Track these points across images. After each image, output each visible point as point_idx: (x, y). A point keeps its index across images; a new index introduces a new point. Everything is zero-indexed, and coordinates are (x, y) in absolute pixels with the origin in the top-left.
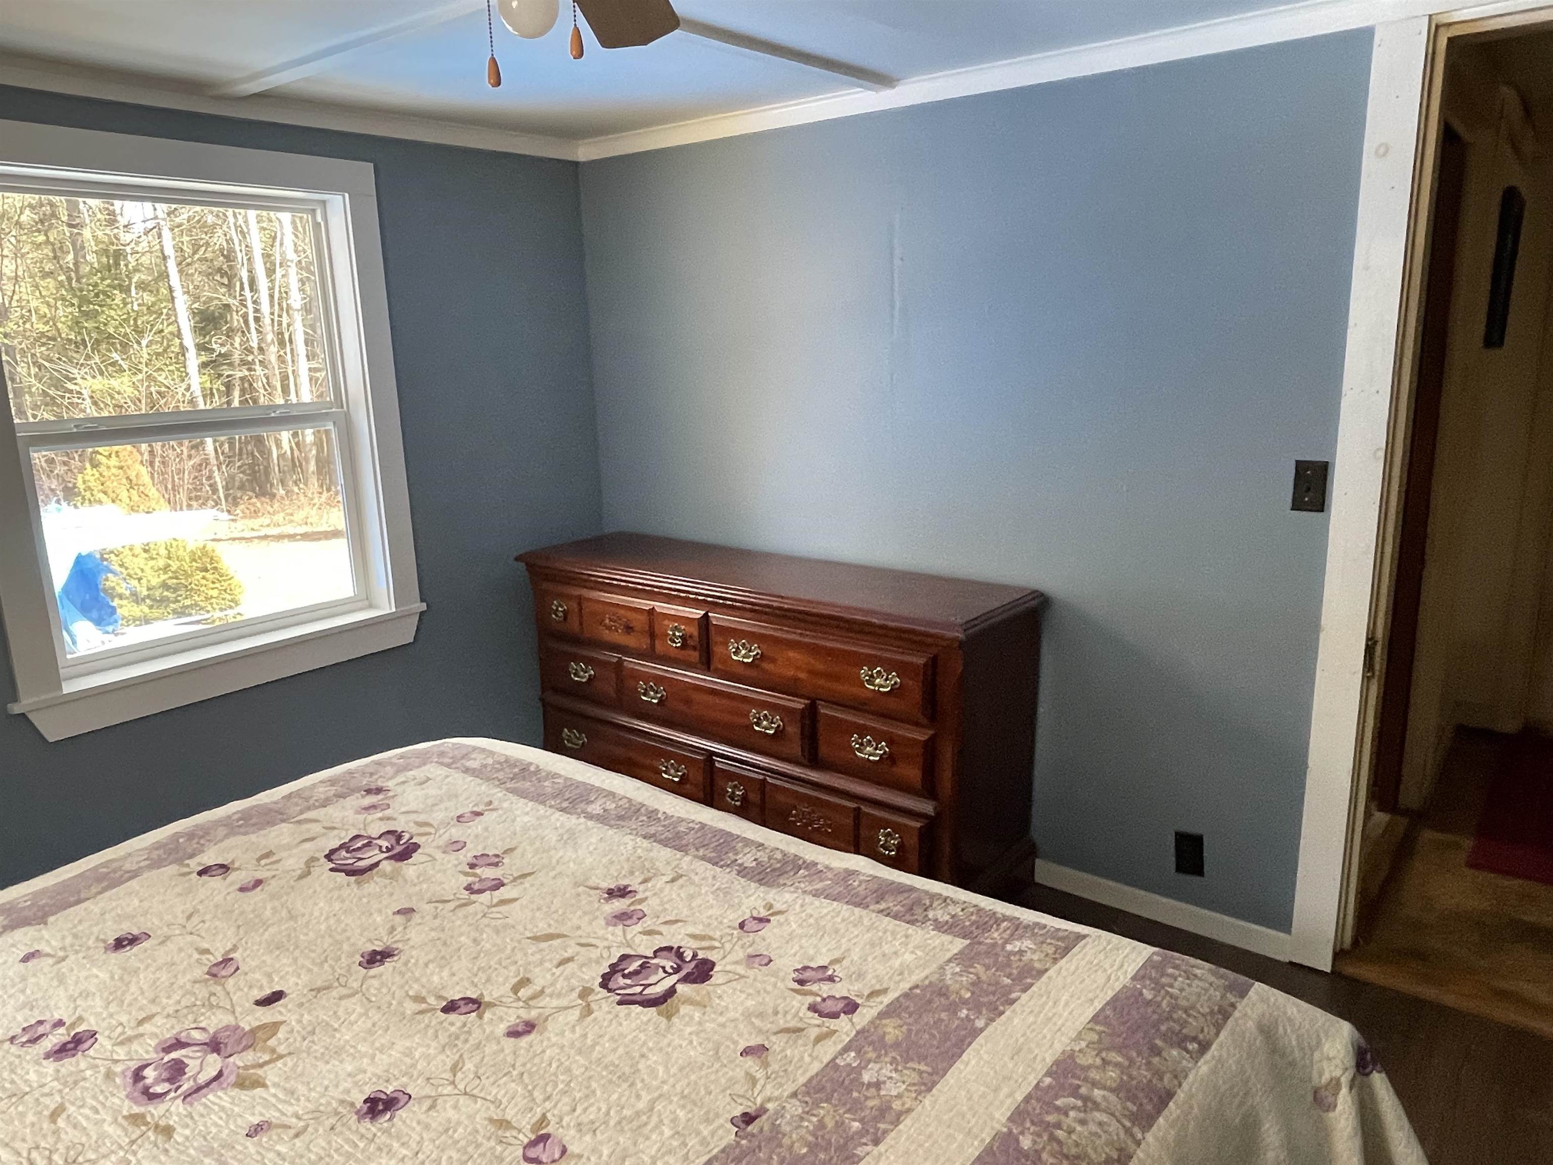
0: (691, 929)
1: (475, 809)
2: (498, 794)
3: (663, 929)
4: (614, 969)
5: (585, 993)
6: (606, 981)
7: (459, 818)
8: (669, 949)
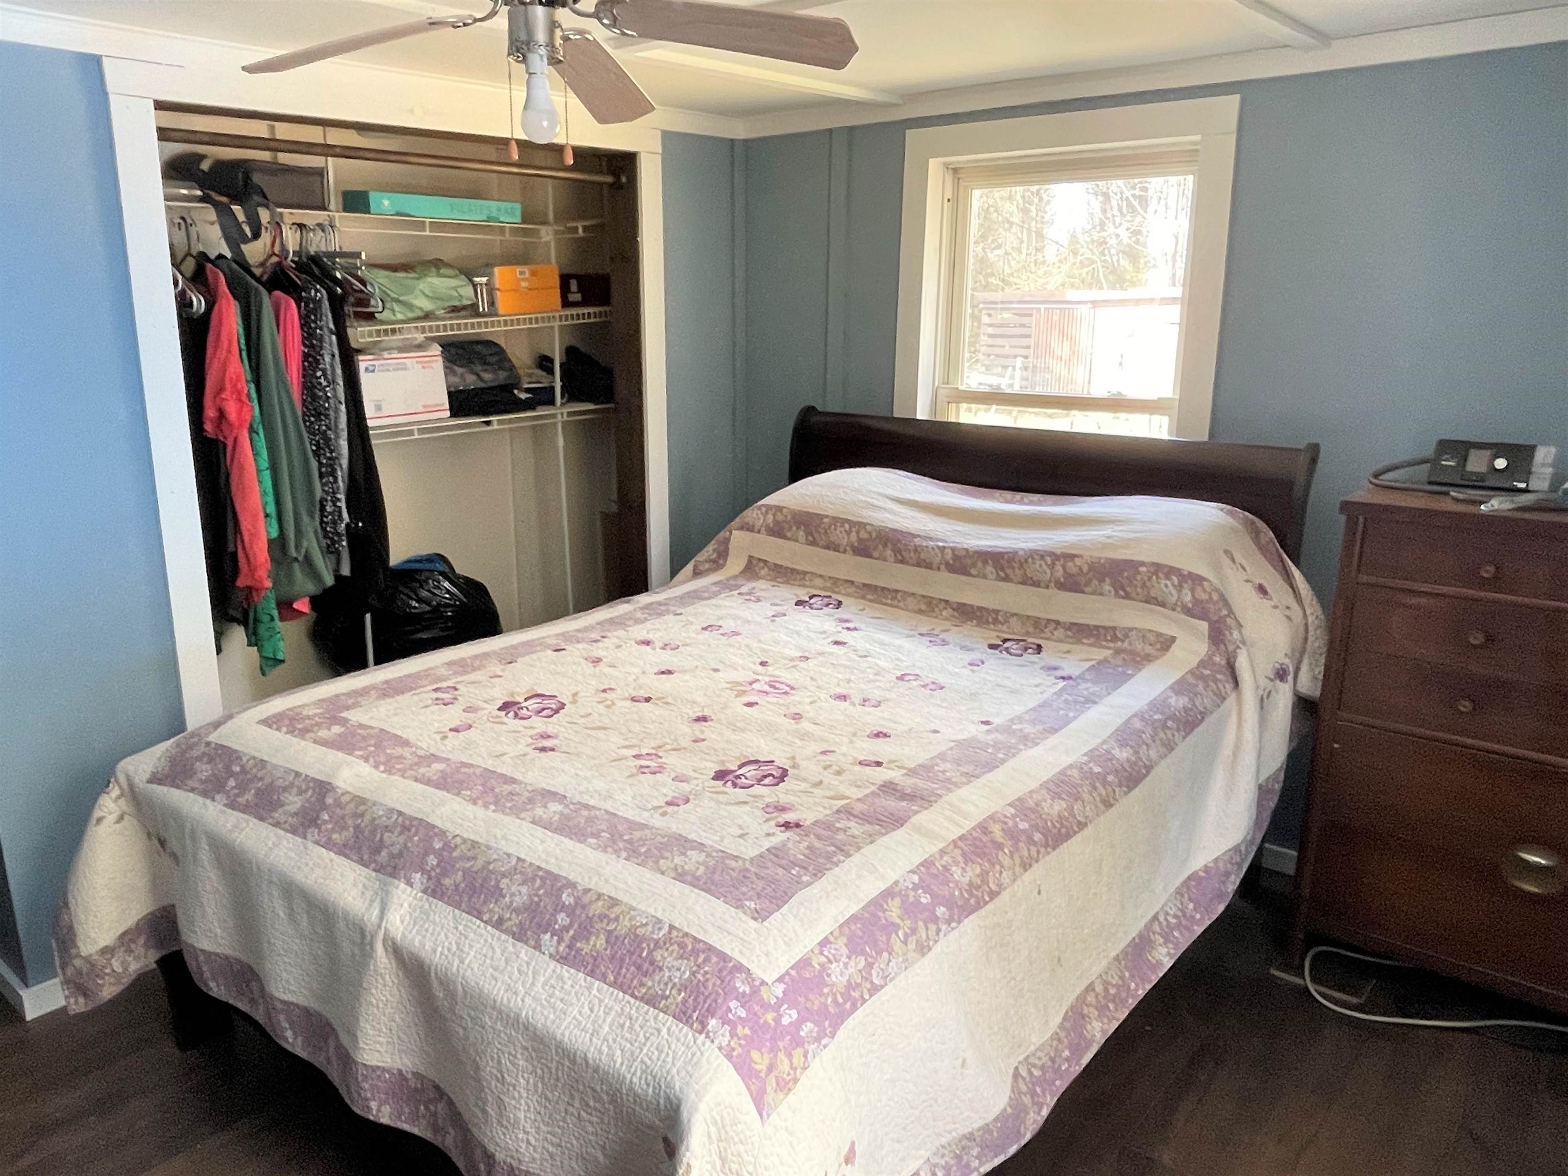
0: (504, 727)
1: (676, 808)
2: (657, 821)
3: (521, 729)
4: (557, 711)
5: (574, 702)
6: (563, 706)
7: (687, 801)
8: (522, 718)
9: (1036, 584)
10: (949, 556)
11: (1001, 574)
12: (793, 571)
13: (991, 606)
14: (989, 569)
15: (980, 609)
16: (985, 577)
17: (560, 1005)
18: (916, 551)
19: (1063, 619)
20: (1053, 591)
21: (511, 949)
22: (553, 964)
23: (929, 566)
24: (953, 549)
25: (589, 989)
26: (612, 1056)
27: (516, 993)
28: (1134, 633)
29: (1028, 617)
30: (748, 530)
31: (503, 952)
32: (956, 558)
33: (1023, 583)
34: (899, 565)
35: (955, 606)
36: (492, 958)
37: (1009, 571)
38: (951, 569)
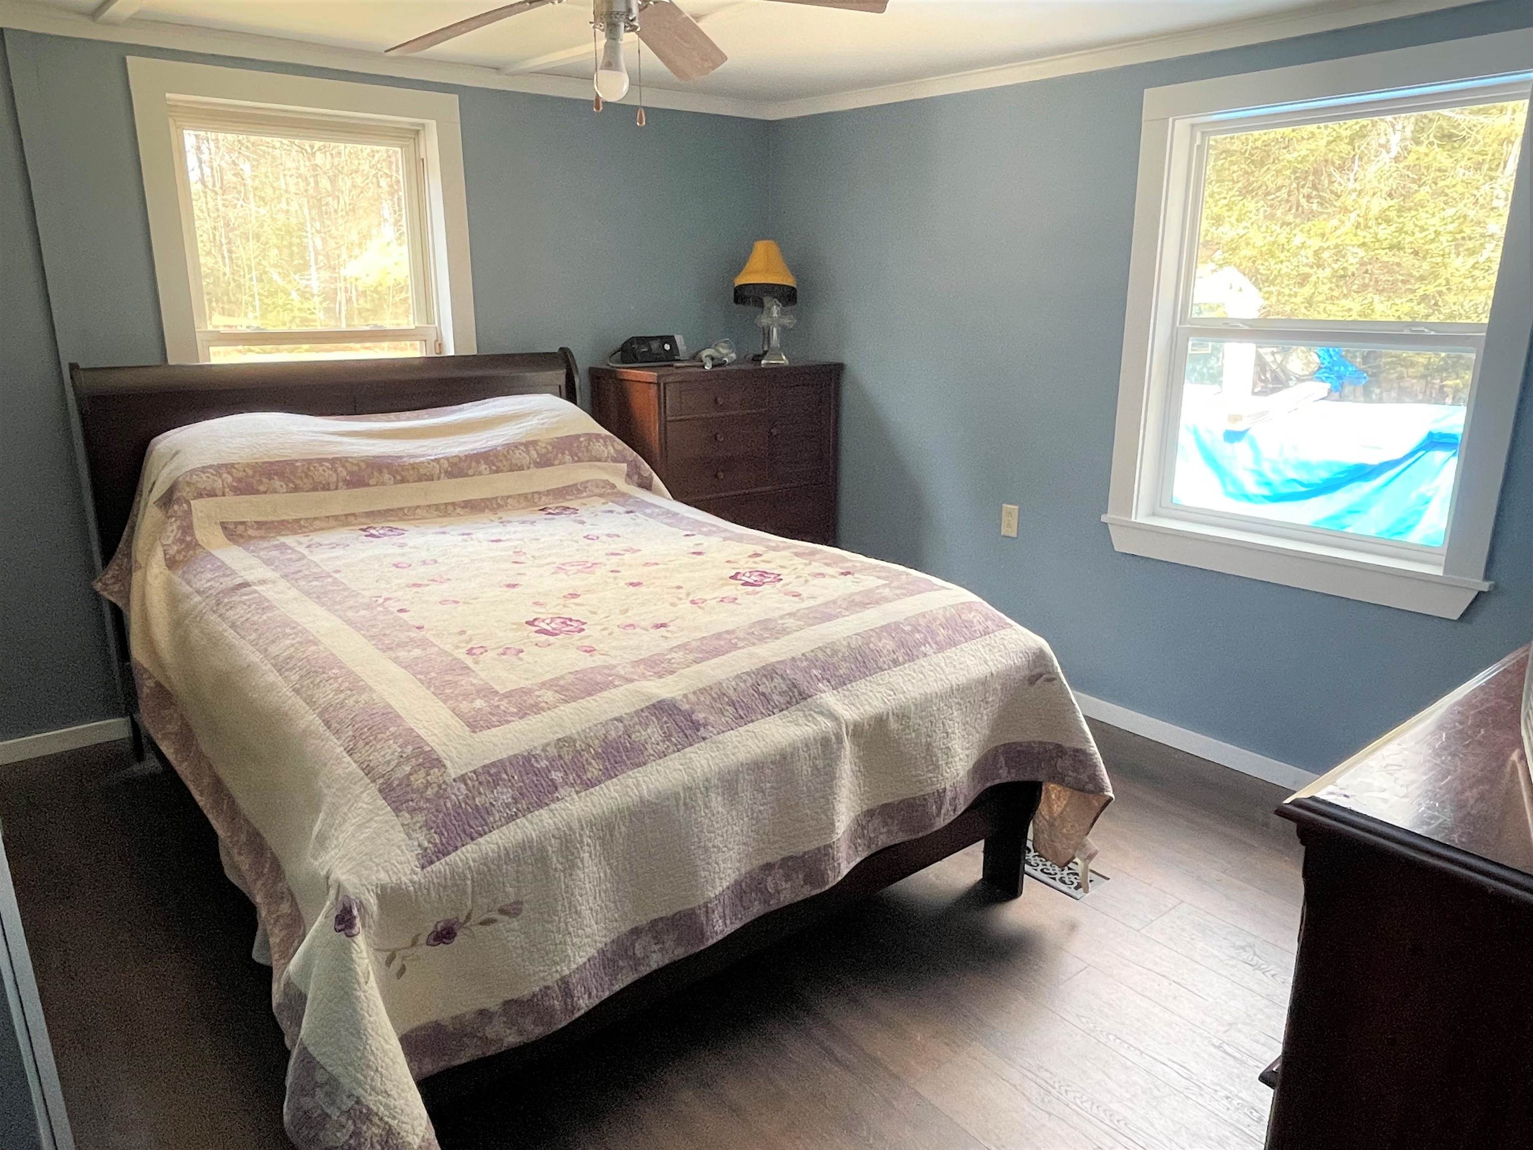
9: (521, 468)
10: (446, 465)
11: (494, 468)
12: (283, 522)
13: (489, 496)
14: (483, 467)
15: (482, 500)
16: (480, 474)
17: (962, 666)
18: (413, 468)
19: (542, 489)
20: (533, 470)
21: (916, 667)
22: (939, 655)
23: (430, 478)
24: (447, 459)
25: (962, 650)
26: (1001, 662)
27: (941, 680)
28: (589, 484)
29: (519, 495)
30: (209, 496)
31: (915, 672)
32: (453, 465)
33: (511, 470)
34: (400, 486)
35: (463, 504)
36: (914, 678)
37: (499, 464)
38: (450, 475)
